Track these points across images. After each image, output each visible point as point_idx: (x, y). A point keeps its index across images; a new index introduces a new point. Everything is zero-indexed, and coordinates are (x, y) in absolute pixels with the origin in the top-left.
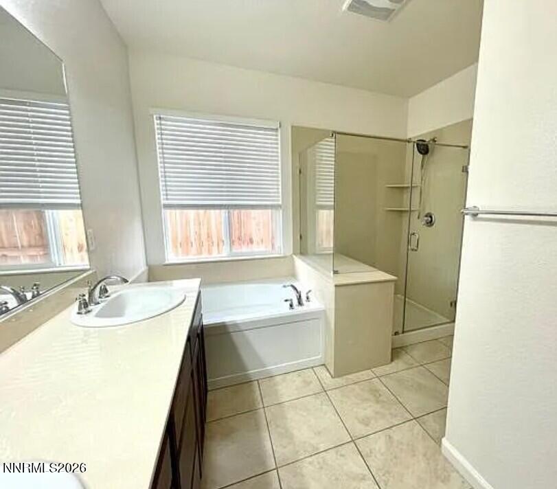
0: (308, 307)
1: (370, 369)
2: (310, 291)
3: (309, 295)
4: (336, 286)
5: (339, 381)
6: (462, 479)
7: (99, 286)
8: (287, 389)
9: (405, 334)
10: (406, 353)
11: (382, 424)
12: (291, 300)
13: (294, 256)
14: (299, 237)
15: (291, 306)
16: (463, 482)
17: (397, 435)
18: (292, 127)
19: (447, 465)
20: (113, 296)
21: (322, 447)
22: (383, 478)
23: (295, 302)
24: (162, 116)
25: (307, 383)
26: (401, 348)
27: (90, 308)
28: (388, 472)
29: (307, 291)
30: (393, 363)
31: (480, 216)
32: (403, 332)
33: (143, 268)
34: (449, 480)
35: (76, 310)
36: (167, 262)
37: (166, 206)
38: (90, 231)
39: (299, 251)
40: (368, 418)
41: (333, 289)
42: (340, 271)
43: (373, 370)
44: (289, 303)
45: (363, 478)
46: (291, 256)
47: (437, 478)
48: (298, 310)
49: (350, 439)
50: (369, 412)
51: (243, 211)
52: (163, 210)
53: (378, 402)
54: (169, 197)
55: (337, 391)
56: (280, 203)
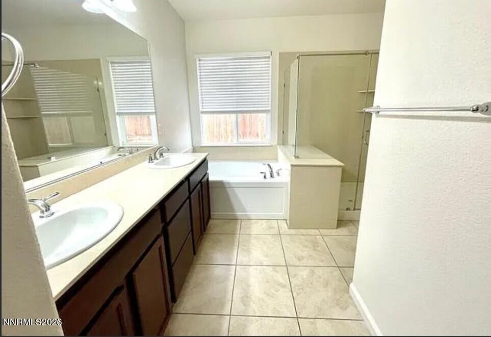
0: (277, 179)
1: (318, 229)
2: (281, 169)
3: (280, 172)
4: (292, 165)
5: (293, 231)
6: (357, 312)
7: (158, 151)
8: (257, 228)
9: (355, 211)
10: (354, 225)
11: (311, 263)
12: (265, 173)
13: (278, 146)
14: (282, 133)
15: (265, 177)
16: (357, 314)
17: (319, 271)
18: (280, 54)
19: (350, 300)
20: (166, 157)
21: (265, 263)
22: (298, 291)
23: (268, 175)
24: (201, 59)
25: (271, 228)
26: (351, 221)
27: (153, 161)
28: (302, 289)
29: (279, 168)
30: (338, 230)
31: (380, 113)
32: (354, 209)
33: (190, 147)
34: (346, 309)
35: (148, 161)
36: (202, 145)
37: (202, 112)
38: (159, 125)
39: (281, 143)
40: (302, 257)
41: (289, 168)
42: (300, 157)
43: (321, 230)
44: (263, 175)
45: (284, 286)
46: (276, 146)
47: (337, 305)
48: (269, 179)
49: (285, 264)
50: (305, 254)
51: (253, 115)
52: (201, 115)
53: (315, 250)
54: (204, 107)
55: (288, 236)
56: (270, 108)
